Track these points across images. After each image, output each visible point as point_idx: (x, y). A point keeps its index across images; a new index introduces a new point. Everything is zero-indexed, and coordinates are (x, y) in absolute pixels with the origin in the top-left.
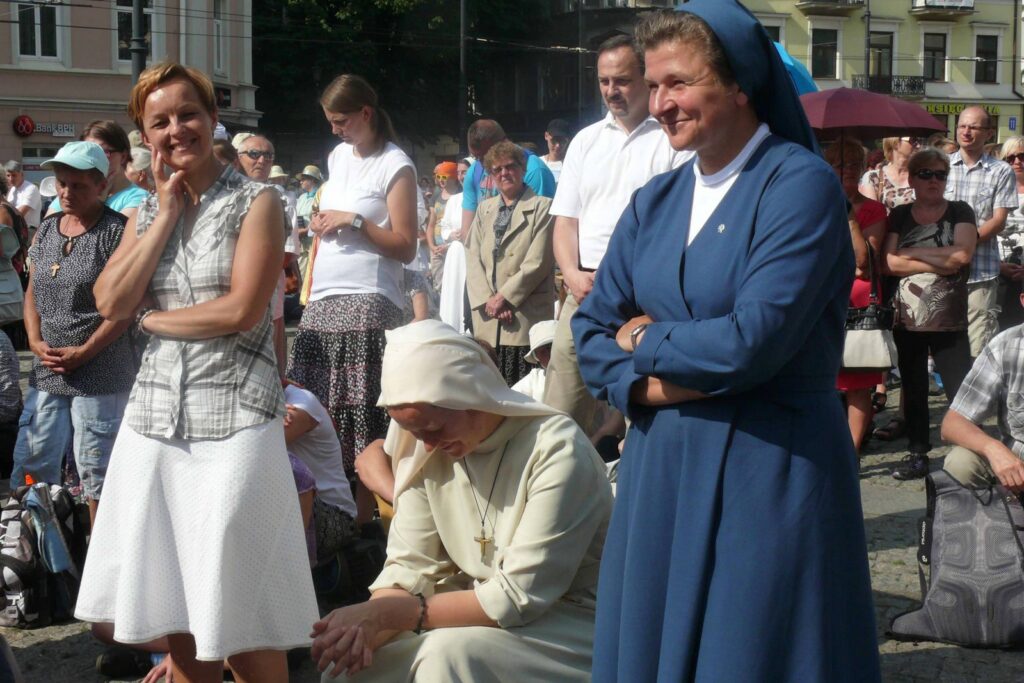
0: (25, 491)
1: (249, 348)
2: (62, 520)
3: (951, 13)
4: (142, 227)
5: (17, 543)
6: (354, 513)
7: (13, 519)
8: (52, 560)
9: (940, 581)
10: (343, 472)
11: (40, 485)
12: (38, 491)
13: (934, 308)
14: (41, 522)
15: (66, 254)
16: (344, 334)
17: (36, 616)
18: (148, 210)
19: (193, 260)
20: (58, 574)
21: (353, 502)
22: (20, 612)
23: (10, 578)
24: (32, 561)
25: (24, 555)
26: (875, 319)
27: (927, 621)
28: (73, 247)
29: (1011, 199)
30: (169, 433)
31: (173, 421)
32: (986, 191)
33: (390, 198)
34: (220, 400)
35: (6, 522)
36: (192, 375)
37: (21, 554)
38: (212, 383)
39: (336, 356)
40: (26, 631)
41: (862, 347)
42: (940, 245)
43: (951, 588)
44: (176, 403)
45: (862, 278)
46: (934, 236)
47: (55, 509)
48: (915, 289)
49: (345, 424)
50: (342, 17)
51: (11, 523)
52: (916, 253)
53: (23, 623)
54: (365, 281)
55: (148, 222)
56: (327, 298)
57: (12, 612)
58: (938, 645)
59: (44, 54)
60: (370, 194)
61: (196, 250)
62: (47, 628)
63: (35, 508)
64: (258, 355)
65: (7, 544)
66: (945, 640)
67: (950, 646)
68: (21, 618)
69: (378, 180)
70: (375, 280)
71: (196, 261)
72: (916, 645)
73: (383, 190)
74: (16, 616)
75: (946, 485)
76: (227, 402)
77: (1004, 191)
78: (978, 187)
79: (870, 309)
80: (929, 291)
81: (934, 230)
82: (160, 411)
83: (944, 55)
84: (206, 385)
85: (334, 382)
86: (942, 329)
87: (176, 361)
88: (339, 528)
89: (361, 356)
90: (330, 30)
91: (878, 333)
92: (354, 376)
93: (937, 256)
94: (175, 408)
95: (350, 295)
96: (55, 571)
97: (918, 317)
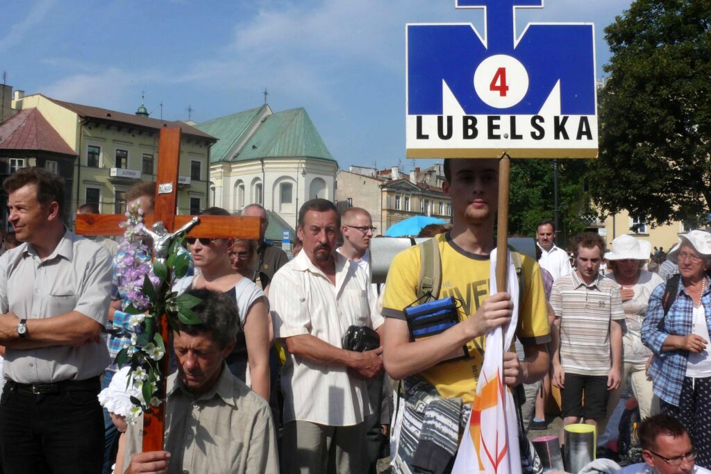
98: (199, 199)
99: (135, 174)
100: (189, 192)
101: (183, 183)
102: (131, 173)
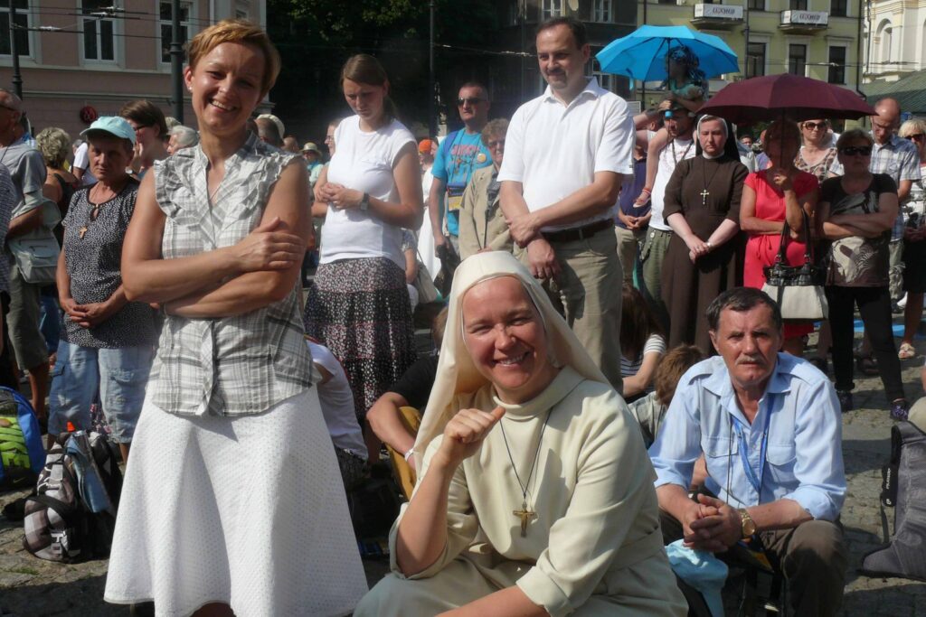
0: (67, 437)
1: (280, 318)
2: (100, 464)
3: (810, 29)
4: (162, 191)
5: (59, 485)
6: (365, 456)
7: (56, 463)
8: (92, 501)
9: (908, 523)
10: (355, 419)
11: (79, 433)
12: (78, 439)
13: (862, 266)
14: (80, 466)
15: (93, 219)
16: (354, 294)
17: (78, 552)
18: (166, 173)
19: (220, 228)
20: (98, 514)
21: (364, 446)
22: (64, 549)
23: (53, 519)
24: (73, 503)
25: (66, 497)
26: (809, 277)
27: (894, 559)
28: (99, 212)
29: (914, 173)
30: (201, 410)
31: (205, 397)
32: (894, 166)
33: (396, 171)
34: (255, 373)
35: (50, 465)
36: (223, 349)
37: (63, 496)
38: (245, 356)
39: (346, 314)
40: (70, 566)
41: (798, 301)
42: (867, 212)
43: (916, 529)
44: (208, 379)
45: (797, 240)
46: (862, 205)
47: (94, 455)
48: (845, 250)
49: (354, 376)
50: (337, 29)
51: (55, 467)
52: (845, 219)
53: (66, 558)
54: (371, 246)
55: (167, 186)
56: (337, 262)
57: (57, 549)
58: (905, 582)
59: (103, 58)
60: (377, 167)
61: (223, 217)
62: (89, 563)
63: (73, 455)
64: (288, 325)
65: (51, 486)
66: (911, 577)
67: (916, 582)
68: (65, 553)
69: (385, 154)
70: (381, 245)
71: (223, 229)
72: (885, 581)
73: (389, 163)
74: (60, 552)
75: (913, 435)
76: (262, 375)
77: (909, 166)
78: (887, 163)
79: (805, 268)
80: (858, 252)
81: (861, 199)
82: (191, 388)
83: (805, 61)
84: (239, 359)
85: (344, 337)
86: (868, 285)
87: (205, 335)
88: (352, 471)
89: (369, 315)
90: (327, 39)
91: (811, 289)
92: (363, 333)
93: (864, 222)
94: (207, 384)
95: (358, 259)
96: (94, 511)
97: (848, 275)
98: (844, 48)
99: (733, 12)
100: (826, 38)
101: (815, 22)
102: (726, 11)
